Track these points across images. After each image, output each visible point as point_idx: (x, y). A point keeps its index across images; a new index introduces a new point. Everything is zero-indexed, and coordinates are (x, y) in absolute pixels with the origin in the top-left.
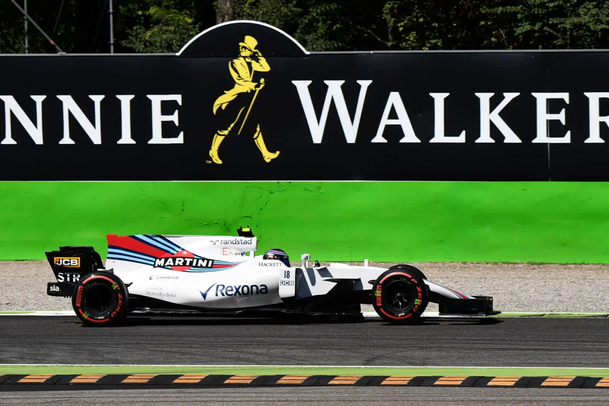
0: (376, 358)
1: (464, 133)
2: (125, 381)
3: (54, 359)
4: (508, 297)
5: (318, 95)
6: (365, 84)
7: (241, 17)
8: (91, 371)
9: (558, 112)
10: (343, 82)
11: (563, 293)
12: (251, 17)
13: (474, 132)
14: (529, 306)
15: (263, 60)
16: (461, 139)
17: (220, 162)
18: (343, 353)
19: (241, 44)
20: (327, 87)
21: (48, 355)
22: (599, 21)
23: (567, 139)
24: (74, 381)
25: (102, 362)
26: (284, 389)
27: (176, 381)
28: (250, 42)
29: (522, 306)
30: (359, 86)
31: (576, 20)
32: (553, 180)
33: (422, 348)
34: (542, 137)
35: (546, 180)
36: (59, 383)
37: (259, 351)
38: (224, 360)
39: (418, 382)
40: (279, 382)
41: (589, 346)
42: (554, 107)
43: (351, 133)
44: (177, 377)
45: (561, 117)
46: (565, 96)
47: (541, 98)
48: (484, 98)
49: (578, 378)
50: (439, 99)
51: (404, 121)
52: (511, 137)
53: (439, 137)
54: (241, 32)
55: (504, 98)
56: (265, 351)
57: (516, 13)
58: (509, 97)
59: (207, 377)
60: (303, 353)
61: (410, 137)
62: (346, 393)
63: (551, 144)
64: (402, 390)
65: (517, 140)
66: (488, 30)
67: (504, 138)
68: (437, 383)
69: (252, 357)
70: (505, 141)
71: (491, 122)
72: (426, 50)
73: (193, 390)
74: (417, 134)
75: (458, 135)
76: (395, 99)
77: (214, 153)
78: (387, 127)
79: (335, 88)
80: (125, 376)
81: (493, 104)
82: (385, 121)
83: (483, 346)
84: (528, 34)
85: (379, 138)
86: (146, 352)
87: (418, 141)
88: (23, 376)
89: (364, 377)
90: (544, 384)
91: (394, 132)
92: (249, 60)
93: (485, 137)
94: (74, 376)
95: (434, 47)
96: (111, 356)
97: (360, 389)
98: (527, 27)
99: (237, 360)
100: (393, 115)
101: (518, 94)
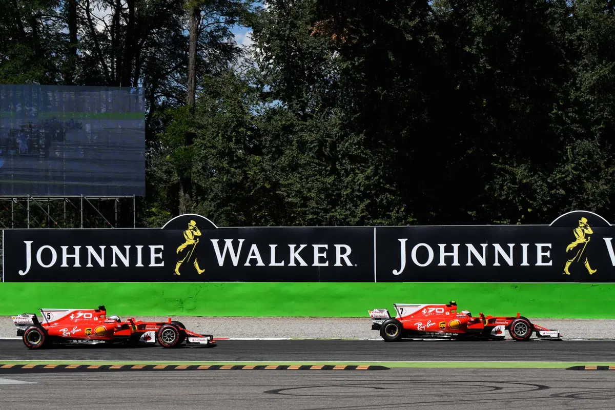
0: (241, 358)
1: (283, 262)
2: (133, 368)
3: (103, 358)
4: (299, 332)
5: (222, 245)
6: (241, 241)
7: (190, 212)
8: (118, 364)
9: (323, 253)
10: (232, 240)
11: (323, 330)
12: (194, 212)
13: (288, 261)
14: (308, 335)
15: (198, 231)
16: (282, 264)
17: (179, 274)
18: (227, 356)
19: (189, 224)
20: (225, 242)
21: (101, 357)
22: (341, 214)
23: (327, 264)
24: (110, 368)
25: (124, 360)
26: (200, 371)
27: (154, 368)
28: (193, 223)
29: (305, 335)
30: (239, 242)
31: (331, 214)
32: (321, 282)
33: (261, 353)
34: (316, 263)
35: (318, 281)
36: (104, 369)
37: (191, 355)
38: (175, 359)
39: (257, 368)
40: (198, 368)
41: (332, 352)
42: (321, 250)
43: (235, 262)
44: (155, 366)
45: (324, 255)
46: (326, 246)
47: (316, 247)
48: (292, 247)
49: (326, 366)
50: (273, 247)
51: (258, 256)
52: (303, 263)
53: (273, 263)
54: (189, 219)
55: (300, 247)
56: (194, 355)
57: (306, 211)
58: (302, 246)
59: (167, 367)
60: (210, 356)
61: (260, 263)
62: (226, 373)
63: (320, 267)
64: (251, 371)
65: (306, 265)
66: (295, 218)
67: (300, 264)
68: (266, 368)
69: (188, 357)
70: (301, 265)
71: (295, 257)
72: (268, 227)
73: (161, 372)
74: (264, 262)
75: (281, 262)
76: (254, 247)
77: (177, 270)
78: (251, 259)
79: (229, 243)
80: (132, 366)
81: (296, 249)
82: (250, 257)
83: (287, 352)
84: (311, 219)
85: (247, 264)
86: (143, 355)
87: (264, 265)
88: (89, 366)
89: (236, 366)
90: (311, 368)
91: (254, 261)
92: (192, 231)
93: (292, 264)
94: (111, 366)
95: (272, 225)
96: (128, 357)
97: (233, 371)
98: (311, 216)
99: (182, 359)
100: (253, 254)
101: (306, 245)
